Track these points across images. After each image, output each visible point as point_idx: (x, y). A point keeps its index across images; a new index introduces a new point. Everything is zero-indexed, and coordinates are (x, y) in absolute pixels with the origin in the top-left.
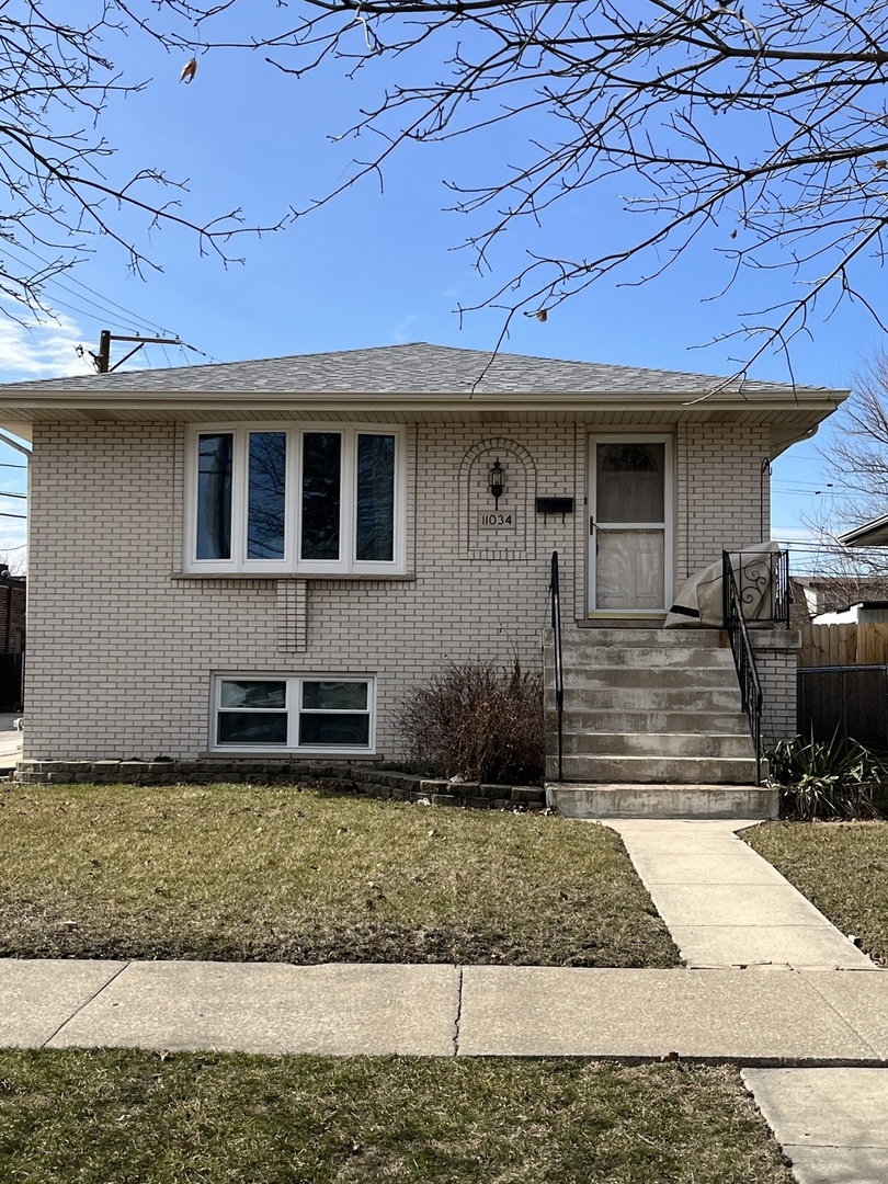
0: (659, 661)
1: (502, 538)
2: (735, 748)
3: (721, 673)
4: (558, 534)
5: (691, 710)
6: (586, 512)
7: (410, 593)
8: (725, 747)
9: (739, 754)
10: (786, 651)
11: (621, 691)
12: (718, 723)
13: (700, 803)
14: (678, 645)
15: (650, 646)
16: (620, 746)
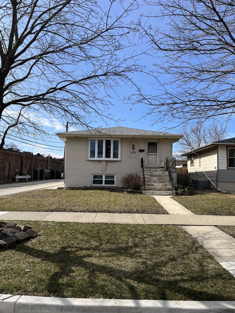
0: (157, 173)
1: (134, 155)
2: (169, 186)
3: (166, 175)
4: (142, 155)
5: (162, 180)
6: (146, 152)
7: (121, 163)
8: (167, 185)
9: (169, 187)
10: (175, 172)
11: (152, 177)
12: (166, 182)
13: (164, 193)
14: (160, 171)
15: (156, 171)
16: (153, 185)
